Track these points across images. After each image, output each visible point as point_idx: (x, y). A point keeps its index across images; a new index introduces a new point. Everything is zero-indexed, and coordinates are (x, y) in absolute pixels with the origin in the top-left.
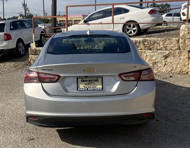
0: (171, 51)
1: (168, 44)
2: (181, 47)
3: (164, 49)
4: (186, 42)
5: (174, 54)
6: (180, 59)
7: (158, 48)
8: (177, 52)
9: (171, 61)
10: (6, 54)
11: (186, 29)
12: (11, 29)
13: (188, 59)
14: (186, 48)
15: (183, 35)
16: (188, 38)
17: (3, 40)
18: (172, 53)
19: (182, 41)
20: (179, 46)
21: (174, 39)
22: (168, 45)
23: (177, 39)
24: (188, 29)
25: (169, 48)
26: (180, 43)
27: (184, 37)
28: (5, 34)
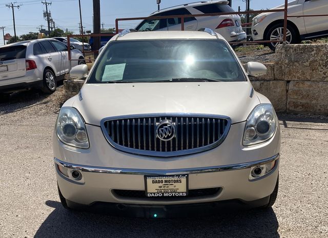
0: (262, 82)
2: (276, 77)
4: (283, 68)
5: (267, 85)
6: (275, 92)
8: (272, 83)
10: (29, 89)
11: (283, 51)
13: (286, 92)
14: (283, 77)
16: (286, 64)
17: (24, 70)
19: (277, 68)
20: (274, 74)
23: (271, 65)
24: (286, 51)
25: (259, 78)
26: (275, 70)
27: (280, 62)
28: (27, 61)
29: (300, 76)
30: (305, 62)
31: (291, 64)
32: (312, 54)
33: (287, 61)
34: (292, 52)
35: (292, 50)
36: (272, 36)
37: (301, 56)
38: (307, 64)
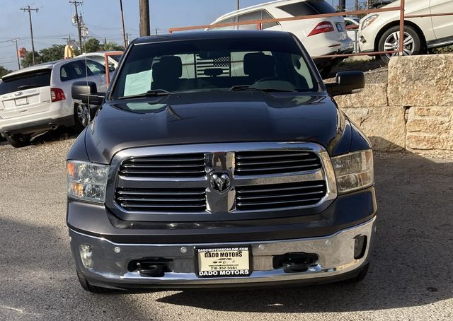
0: (371, 109)
1: (365, 96)
2: (390, 101)
3: (358, 105)
4: (399, 89)
5: (377, 113)
6: (389, 123)
7: (349, 102)
8: (384, 110)
9: (373, 128)
11: (399, 65)
12: (63, 79)
13: (404, 122)
14: (400, 102)
15: (394, 78)
16: (403, 83)
17: (48, 101)
18: (374, 112)
19: (391, 89)
20: (387, 98)
21: (377, 85)
22: (367, 98)
23: (383, 85)
24: (403, 65)
25: (368, 104)
26: (389, 92)
27: (395, 81)
28: (52, 90)
29: (424, 100)
30: (430, 80)
31: (411, 83)
32: (439, 69)
33: (404, 80)
34: (411, 66)
35: (411, 64)
36: (386, 44)
37: (424, 72)
38: (433, 82)
